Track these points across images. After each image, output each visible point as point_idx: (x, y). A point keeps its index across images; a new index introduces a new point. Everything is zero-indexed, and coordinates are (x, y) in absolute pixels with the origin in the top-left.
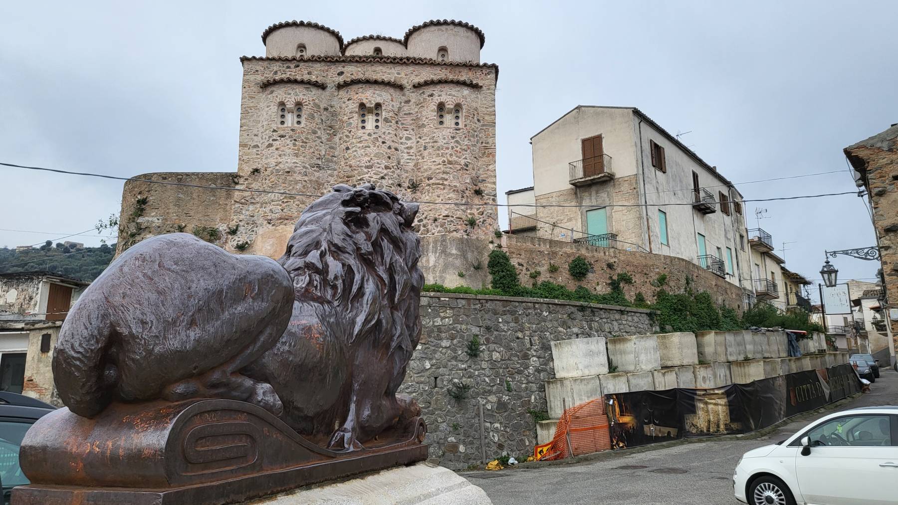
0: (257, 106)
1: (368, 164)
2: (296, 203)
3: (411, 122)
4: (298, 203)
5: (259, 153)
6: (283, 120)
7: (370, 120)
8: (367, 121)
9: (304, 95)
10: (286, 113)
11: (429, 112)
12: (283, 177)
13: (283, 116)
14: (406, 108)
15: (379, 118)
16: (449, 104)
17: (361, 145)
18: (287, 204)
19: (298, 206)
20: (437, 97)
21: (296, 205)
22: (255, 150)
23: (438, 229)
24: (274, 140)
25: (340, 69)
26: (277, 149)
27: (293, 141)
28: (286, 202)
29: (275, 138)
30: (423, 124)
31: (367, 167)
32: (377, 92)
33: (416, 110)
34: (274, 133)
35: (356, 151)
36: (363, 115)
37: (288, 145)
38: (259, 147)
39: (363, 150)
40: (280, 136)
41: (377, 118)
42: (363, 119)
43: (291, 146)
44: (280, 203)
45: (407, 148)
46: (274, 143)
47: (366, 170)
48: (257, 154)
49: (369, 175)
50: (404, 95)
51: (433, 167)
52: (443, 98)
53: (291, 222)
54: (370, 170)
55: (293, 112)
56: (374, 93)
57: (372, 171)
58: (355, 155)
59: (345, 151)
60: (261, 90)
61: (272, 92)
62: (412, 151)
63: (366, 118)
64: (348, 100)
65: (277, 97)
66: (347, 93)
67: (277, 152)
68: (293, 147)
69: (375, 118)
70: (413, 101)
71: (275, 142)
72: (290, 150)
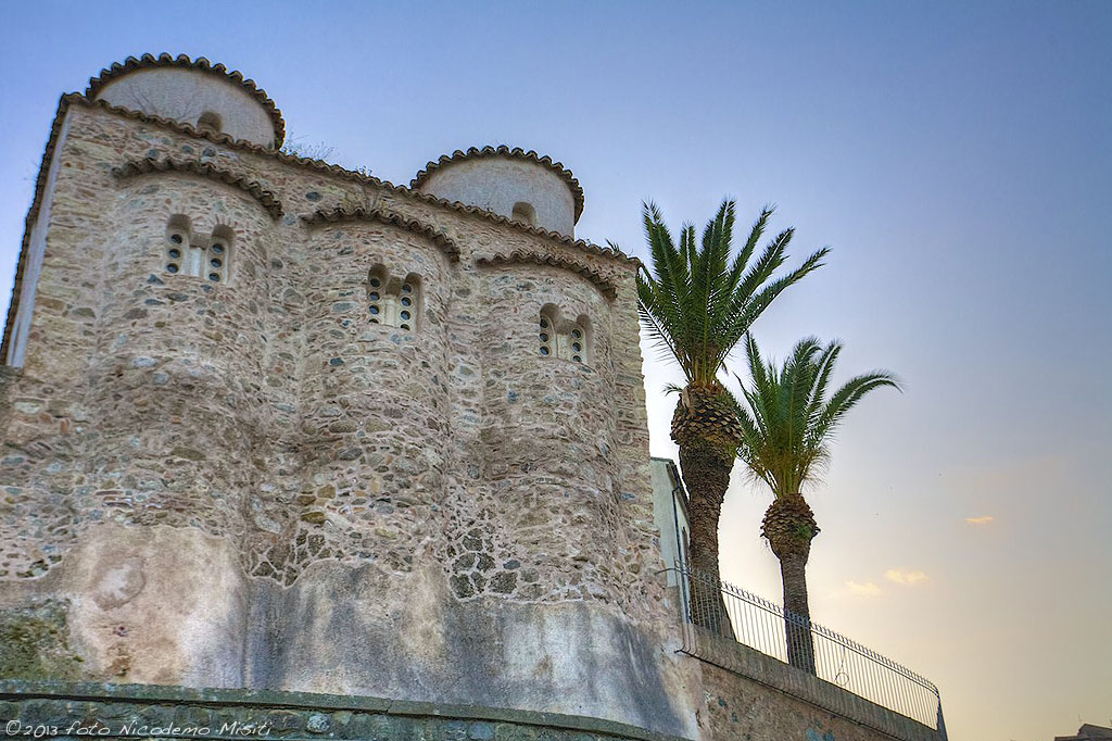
0: (97, 217)
1: (392, 406)
2: (206, 470)
3: (473, 337)
4: (209, 471)
5: (93, 330)
6: (174, 261)
7: (391, 309)
8: (382, 309)
9: (239, 214)
10: (184, 247)
11: (520, 322)
12: (175, 397)
13: (175, 253)
14: (460, 307)
15: (411, 309)
16: (567, 312)
17: (374, 359)
18: (181, 469)
19: (211, 479)
20: (540, 294)
21: (205, 475)
22: (81, 322)
23: (566, 588)
24: (149, 302)
25: (314, 187)
26: (160, 325)
27: (206, 316)
28: (180, 463)
29: (154, 297)
30: (505, 346)
31: (391, 413)
32: (412, 250)
33: (485, 313)
34: (153, 286)
35: (361, 370)
36: (375, 295)
37: (191, 320)
38: (94, 316)
39: (379, 372)
40: (169, 297)
41: (407, 309)
42: (373, 303)
43: (200, 325)
44: (161, 463)
45: (464, 392)
46: (151, 308)
47: (386, 420)
48: (86, 333)
49: (394, 432)
50: (456, 276)
51: (540, 442)
52: (555, 298)
53: (189, 518)
54: (396, 421)
55: (204, 249)
56: (407, 251)
57: (402, 423)
58: (358, 381)
59: (328, 368)
60: (113, 181)
61: (153, 190)
62: (474, 401)
63: (380, 303)
64: (341, 253)
65: (168, 202)
66: (338, 237)
67: (159, 332)
68: (203, 329)
69: (401, 307)
70: (476, 293)
71: (154, 307)
72: (196, 335)
